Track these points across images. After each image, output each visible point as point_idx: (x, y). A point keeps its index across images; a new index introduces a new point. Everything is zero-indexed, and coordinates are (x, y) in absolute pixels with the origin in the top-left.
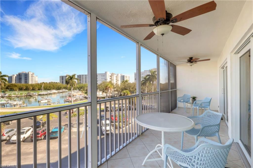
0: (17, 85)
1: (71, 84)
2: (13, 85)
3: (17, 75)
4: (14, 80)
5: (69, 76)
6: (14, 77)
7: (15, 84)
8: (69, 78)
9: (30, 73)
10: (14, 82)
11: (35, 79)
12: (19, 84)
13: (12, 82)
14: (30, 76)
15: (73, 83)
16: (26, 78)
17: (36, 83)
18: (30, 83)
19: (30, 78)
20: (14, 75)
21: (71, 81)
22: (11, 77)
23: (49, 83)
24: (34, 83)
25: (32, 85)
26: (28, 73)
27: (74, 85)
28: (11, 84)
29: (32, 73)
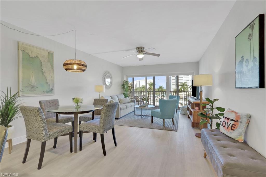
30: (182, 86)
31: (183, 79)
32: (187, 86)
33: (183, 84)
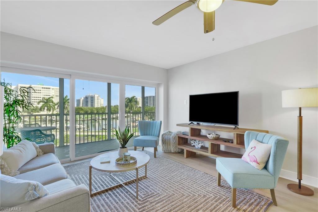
0: (83, 109)
1: (130, 107)
2: (79, 108)
3: (84, 98)
4: (82, 103)
5: (128, 98)
6: (82, 100)
7: (82, 108)
8: (128, 101)
9: (95, 95)
10: (81, 105)
11: (101, 102)
12: (86, 107)
13: (79, 105)
14: (96, 98)
15: (132, 106)
16: (92, 101)
17: (101, 106)
18: (96, 106)
19: (96, 101)
20: (81, 98)
21: (130, 104)
22: (79, 100)
23: (114, 106)
24: (99, 106)
25: (97, 109)
26: (94, 96)
27: (133, 108)
28: (79, 107)
29: (97, 96)
30: (44, 102)
31: (40, 93)
32: (52, 102)
33: (47, 100)
